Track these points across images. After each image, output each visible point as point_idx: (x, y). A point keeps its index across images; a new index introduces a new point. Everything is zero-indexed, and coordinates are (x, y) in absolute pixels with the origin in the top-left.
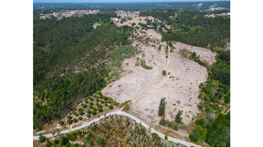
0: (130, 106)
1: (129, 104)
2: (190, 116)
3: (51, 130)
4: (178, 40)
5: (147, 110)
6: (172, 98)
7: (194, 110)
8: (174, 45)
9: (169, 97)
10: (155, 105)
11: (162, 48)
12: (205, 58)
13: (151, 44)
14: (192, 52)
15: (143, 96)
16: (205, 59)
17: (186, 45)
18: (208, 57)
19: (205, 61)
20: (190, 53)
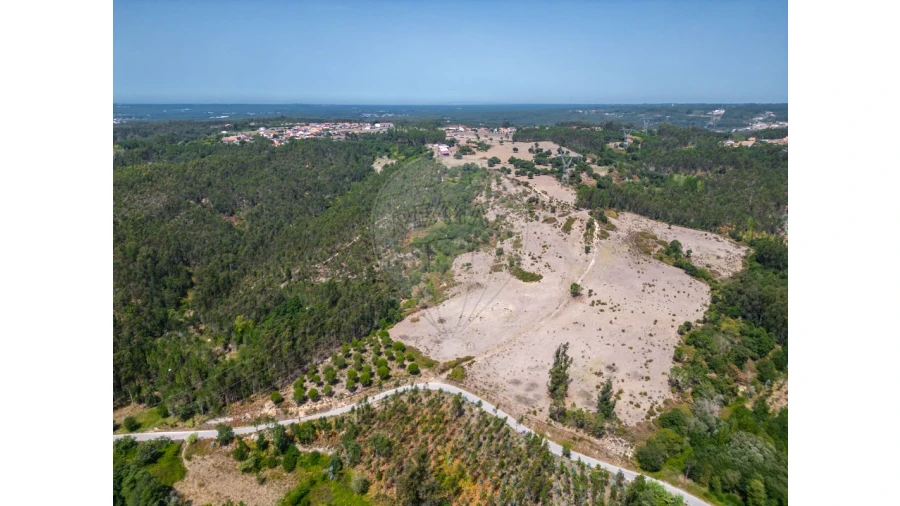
0: (469, 371)
1: (466, 367)
2: (641, 405)
3: (248, 416)
4: (627, 207)
5: (517, 382)
6: (594, 357)
7: (657, 390)
8: (613, 221)
9: (585, 354)
10: (540, 373)
11: (576, 226)
12: (708, 258)
13: (541, 214)
14: (670, 240)
15: (508, 349)
16: (709, 262)
17: (653, 222)
18: (718, 257)
19: (708, 266)
20: (663, 243)
